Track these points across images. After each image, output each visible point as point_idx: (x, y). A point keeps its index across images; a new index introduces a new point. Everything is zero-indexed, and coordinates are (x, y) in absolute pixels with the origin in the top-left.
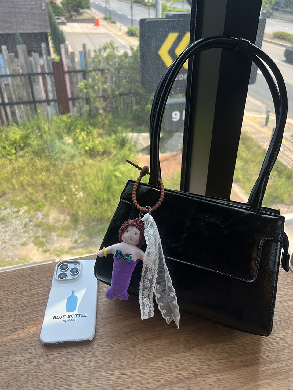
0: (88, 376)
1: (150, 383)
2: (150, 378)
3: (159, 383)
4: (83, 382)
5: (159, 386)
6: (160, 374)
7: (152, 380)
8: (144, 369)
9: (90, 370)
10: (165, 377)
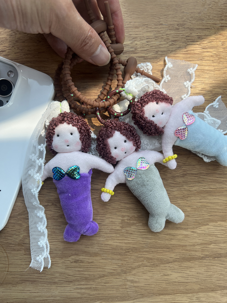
0: (121, 229)
1: (196, 251)
2: (197, 245)
3: (207, 253)
4: (114, 235)
5: (207, 256)
6: (210, 242)
7: (199, 247)
8: (193, 232)
9: (123, 220)
10: (216, 247)
